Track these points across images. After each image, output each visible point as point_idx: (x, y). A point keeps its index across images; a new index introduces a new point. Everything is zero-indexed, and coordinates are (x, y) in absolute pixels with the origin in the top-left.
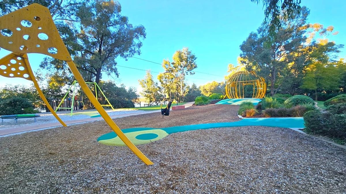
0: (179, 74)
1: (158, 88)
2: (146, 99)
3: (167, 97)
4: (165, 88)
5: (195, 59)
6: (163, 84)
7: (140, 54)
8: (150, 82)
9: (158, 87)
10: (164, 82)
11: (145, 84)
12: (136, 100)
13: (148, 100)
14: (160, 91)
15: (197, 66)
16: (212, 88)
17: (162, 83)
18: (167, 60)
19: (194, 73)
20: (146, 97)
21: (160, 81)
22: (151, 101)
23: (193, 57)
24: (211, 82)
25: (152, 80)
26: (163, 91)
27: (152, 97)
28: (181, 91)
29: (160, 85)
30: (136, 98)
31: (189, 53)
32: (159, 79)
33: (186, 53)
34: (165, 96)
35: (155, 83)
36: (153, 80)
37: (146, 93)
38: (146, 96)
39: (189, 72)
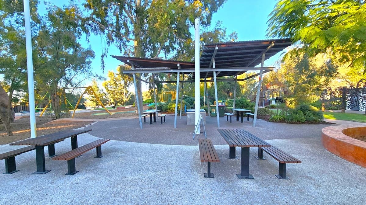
1: (103, 94)
3: (112, 101)
4: (110, 94)
6: (108, 90)
8: (96, 89)
13: (95, 104)
14: (105, 96)
18: (112, 71)
20: (92, 102)
21: (106, 88)
22: (97, 105)
26: (108, 96)
28: (125, 96)
29: (105, 91)
32: (105, 86)
34: (110, 100)
35: (101, 90)
36: (99, 87)
37: (92, 98)
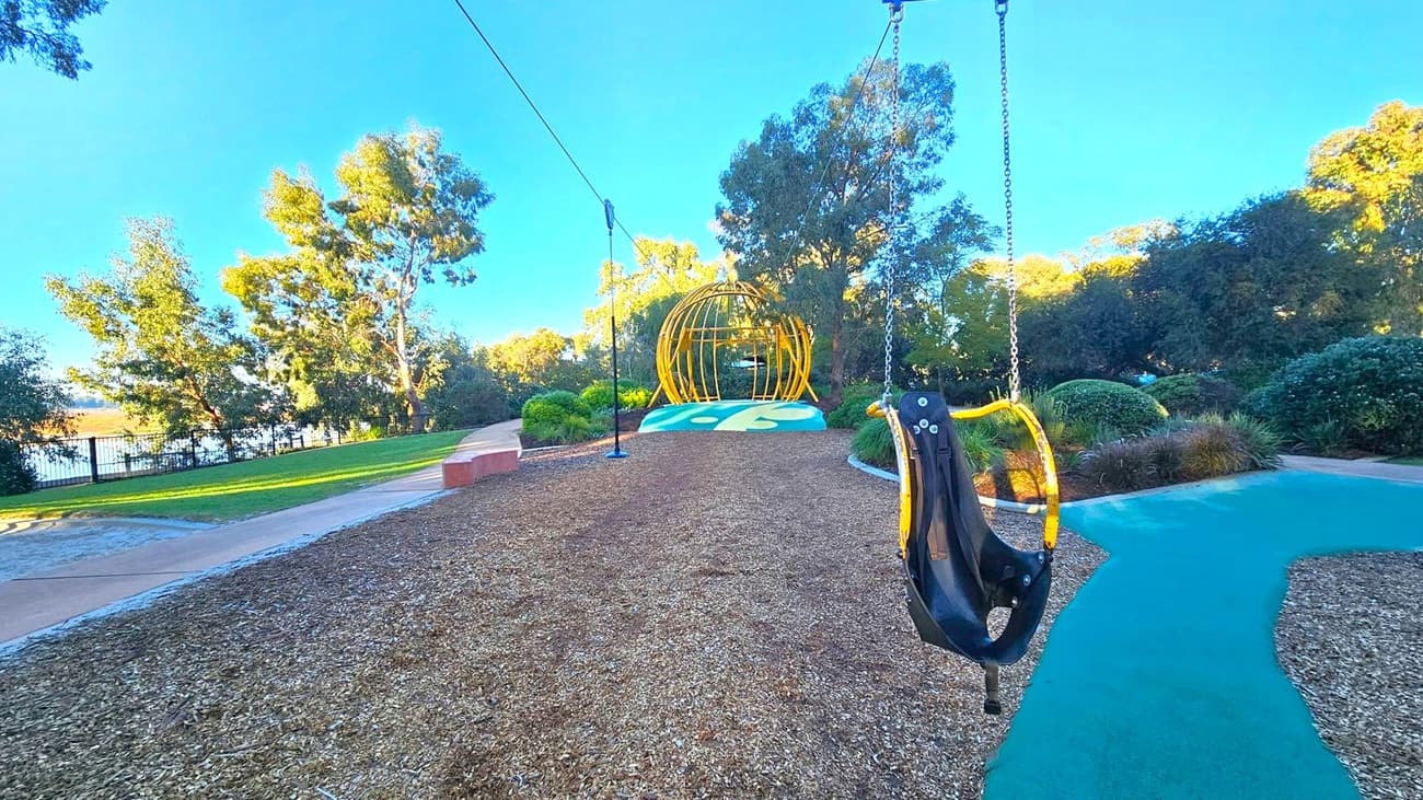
0: (384, 271)
1: (235, 348)
2: (137, 418)
4: (288, 351)
5: (485, 202)
6: (273, 324)
7: (80, 72)
8: (168, 306)
9: (240, 342)
10: (282, 313)
11: (124, 318)
12: (37, 429)
13: (157, 423)
14: (250, 368)
15: (487, 243)
16: (540, 359)
17: (265, 316)
19: (472, 278)
20: (134, 407)
21: (251, 304)
22: (178, 432)
23: (472, 190)
24: (531, 334)
25: (186, 294)
26: (275, 366)
27: (186, 404)
28: (402, 365)
29: (246, 324)
30: (40, 415)
31: (445, 165)
32: (242, 290)
33: (427, 158)
34: (291, 396)
35: (212, 314)
36: (197, 292)
37: (129, 379)
38: (134, 398)
39: (437, 271)
